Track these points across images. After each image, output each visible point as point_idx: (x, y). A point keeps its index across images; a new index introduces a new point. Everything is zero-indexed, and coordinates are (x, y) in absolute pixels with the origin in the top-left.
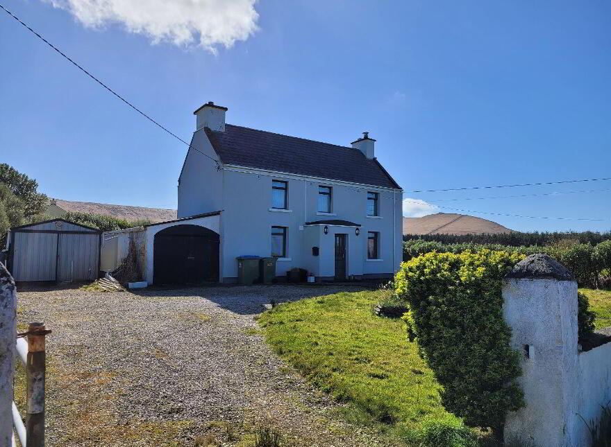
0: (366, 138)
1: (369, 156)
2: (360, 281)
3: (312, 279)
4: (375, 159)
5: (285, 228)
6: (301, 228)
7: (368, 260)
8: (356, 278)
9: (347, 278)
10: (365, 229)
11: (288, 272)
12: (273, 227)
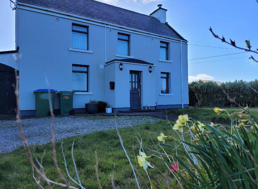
0: (160, 8)
1: (162, 21)
2: (153, 111)
3: (109, 110)
4: (166, 24)
5: (87, 66)
6: (102, 67)
7: (161, 94)
8: (150, 108)
9: (142, 108)
11: (87, 105)
12: (73, 65)
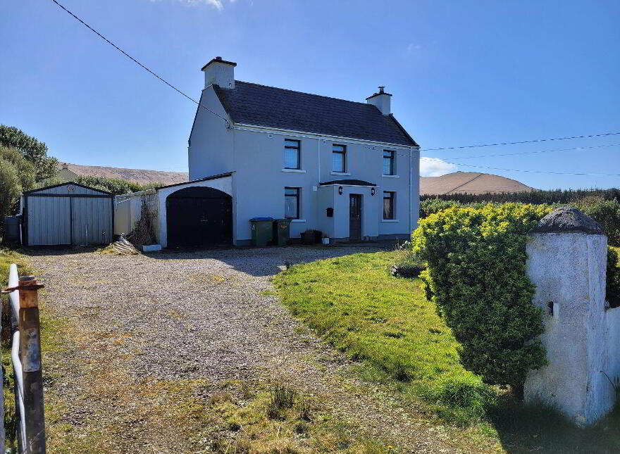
0: (382, 92)
1: (385, 113)
2: (375, 242)
3: (326, 241)
4: (391, 116)
5: (298, 189)
6: (315, 189)
7: (383, 220)
8: (371, 239)
9: (362, 239)
10: (380, 189)
11: (302, 234)
12: (286, 188)
